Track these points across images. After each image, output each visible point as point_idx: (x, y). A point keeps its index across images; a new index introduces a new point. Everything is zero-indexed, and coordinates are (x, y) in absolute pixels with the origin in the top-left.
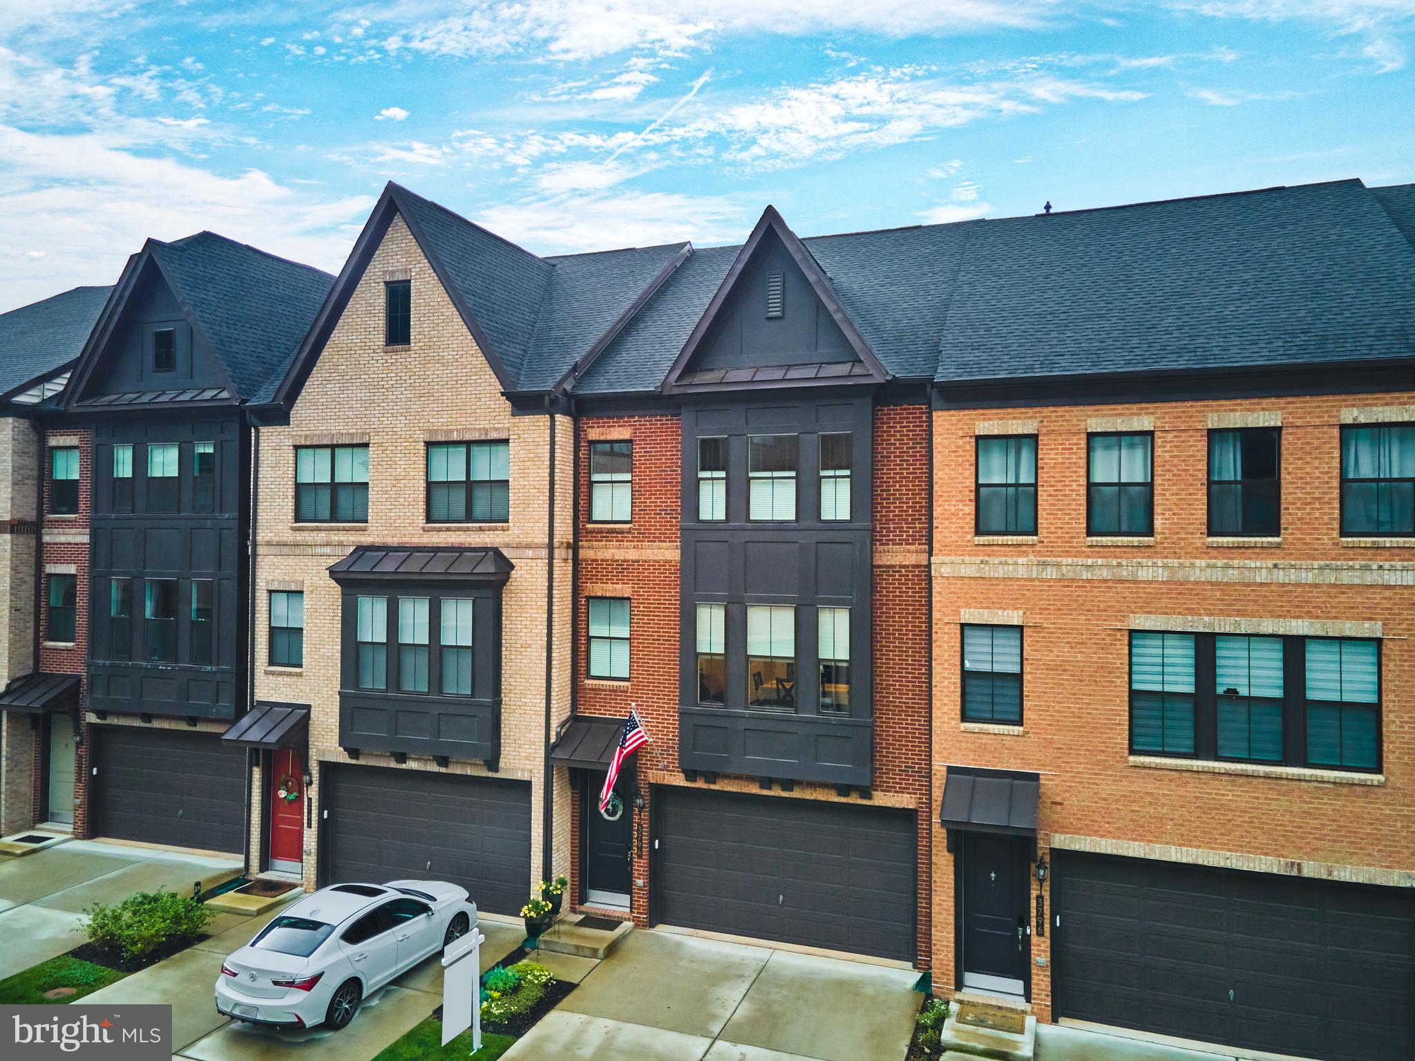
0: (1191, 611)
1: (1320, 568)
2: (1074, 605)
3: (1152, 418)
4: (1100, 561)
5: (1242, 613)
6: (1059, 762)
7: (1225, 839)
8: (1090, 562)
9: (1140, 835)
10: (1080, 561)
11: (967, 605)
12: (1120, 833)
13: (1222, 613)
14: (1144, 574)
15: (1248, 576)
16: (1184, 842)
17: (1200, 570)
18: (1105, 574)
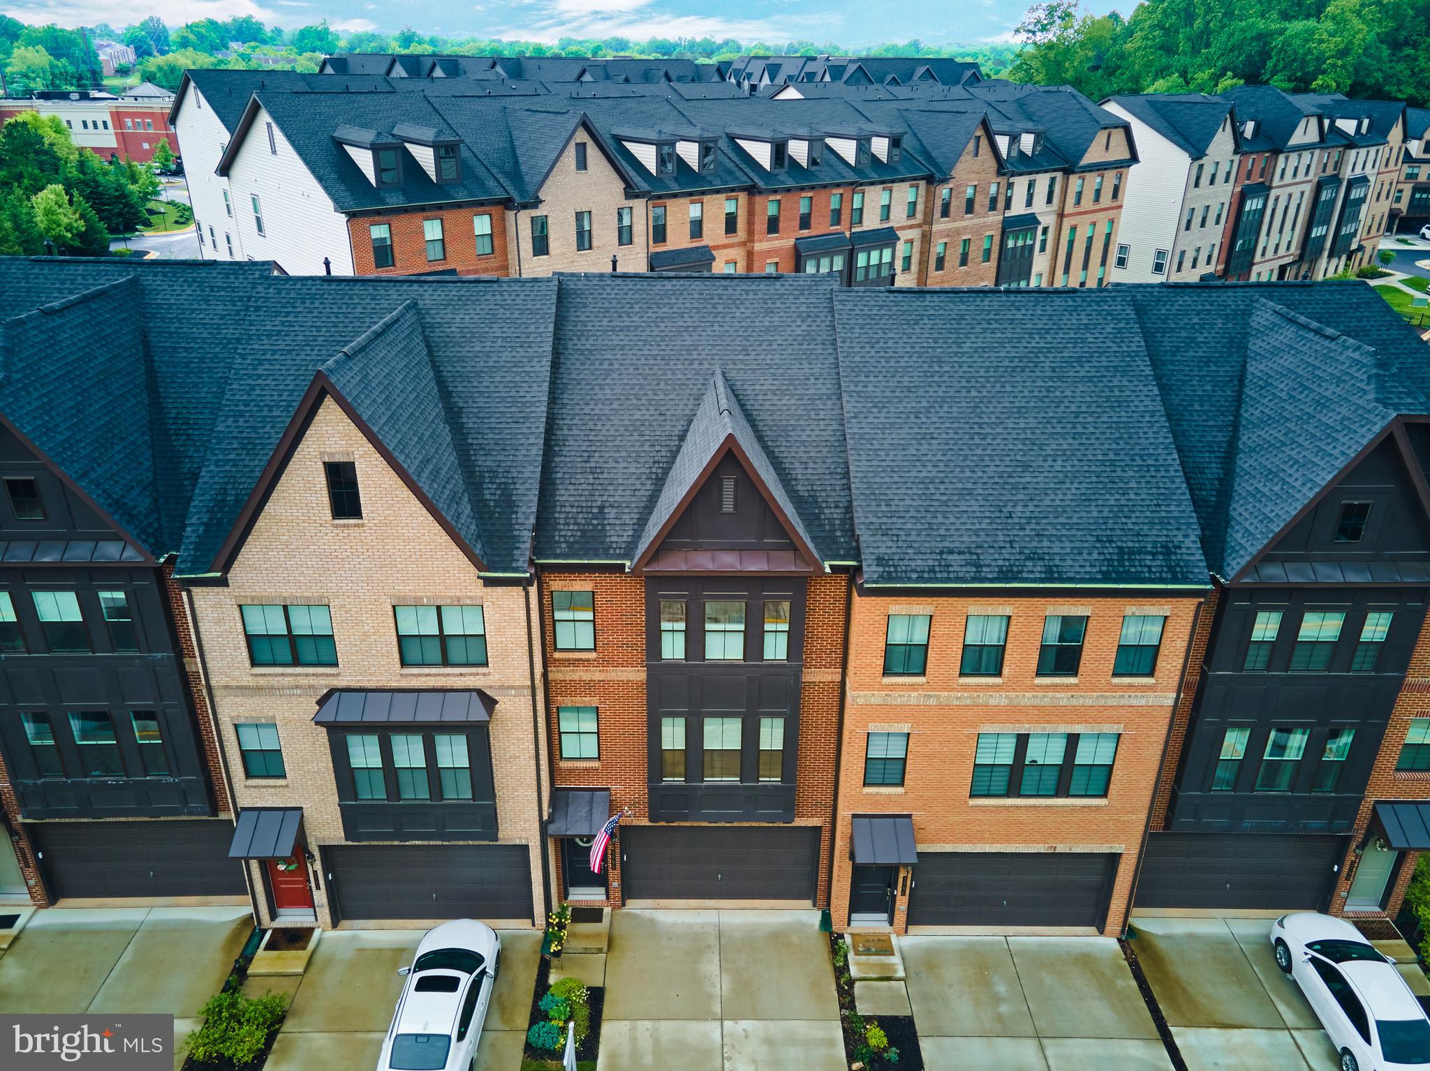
0: (1018, 721)
1: (1097, 697)
2: (946, 720)
3: (1012, 608)
4: (966, 694)
5: (1048, 722)
6: (925, 807)
7: (1017, 838)
8: (959, 694)
9: (970, 839)
10: (953, 694)
11: (874, 721)
12: (958, 841)
13: (1037, 722)
14: (992, 702)
15: (1055, 702)
16: (994, 841)
17: (1028, 698)
18: (968, 702)
